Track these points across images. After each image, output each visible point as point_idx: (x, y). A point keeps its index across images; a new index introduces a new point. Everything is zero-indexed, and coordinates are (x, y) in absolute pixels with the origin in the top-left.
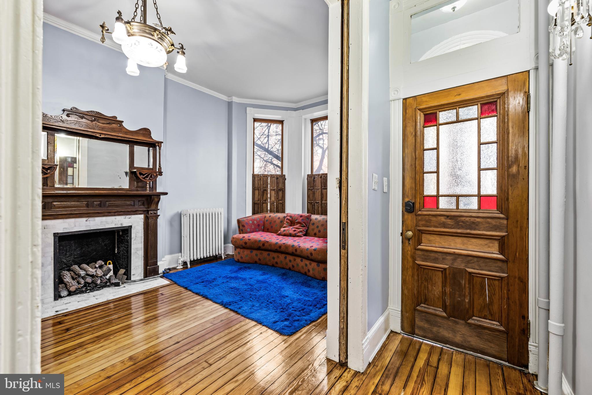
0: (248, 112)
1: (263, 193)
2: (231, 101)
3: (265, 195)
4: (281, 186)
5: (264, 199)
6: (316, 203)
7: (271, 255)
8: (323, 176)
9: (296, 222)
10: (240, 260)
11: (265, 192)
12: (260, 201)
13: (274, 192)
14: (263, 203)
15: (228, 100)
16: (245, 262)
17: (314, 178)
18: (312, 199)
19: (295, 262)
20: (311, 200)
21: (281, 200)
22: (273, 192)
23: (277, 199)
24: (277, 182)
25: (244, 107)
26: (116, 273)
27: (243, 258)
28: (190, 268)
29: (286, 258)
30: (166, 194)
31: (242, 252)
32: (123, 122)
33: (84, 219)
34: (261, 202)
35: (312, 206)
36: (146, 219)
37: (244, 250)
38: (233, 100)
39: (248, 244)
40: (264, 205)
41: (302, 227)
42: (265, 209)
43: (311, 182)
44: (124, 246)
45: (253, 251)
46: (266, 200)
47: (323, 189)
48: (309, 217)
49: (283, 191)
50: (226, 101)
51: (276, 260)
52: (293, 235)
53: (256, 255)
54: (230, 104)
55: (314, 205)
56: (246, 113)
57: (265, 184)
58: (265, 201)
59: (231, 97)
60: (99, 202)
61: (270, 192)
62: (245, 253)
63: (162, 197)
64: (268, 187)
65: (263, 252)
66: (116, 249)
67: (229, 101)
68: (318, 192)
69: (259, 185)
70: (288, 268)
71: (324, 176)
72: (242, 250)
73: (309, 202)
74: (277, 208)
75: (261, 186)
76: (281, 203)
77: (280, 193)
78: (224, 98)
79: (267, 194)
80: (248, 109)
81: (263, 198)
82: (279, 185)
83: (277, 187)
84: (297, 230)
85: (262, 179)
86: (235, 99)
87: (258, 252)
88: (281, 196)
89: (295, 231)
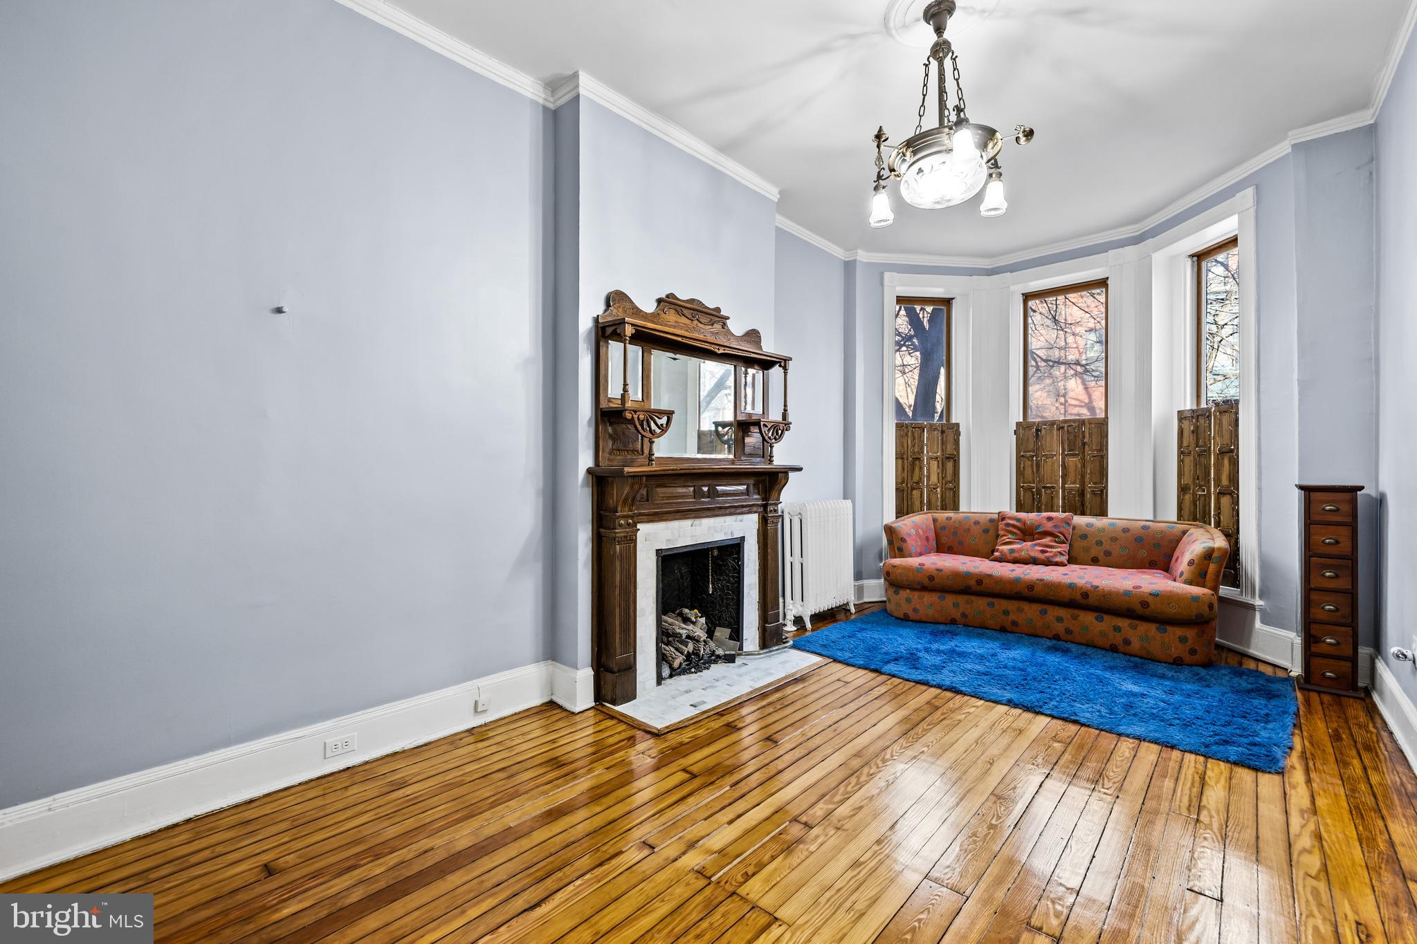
0: (886, 282)
1: (913, 465)
2: (853, 259)
3: (917, 470)
4: (950, 449)
5: (916, 478)
6: (1044, 487)
7: (997, 607)
8: (1066, 425)
9: (1038, 533)
10: (912, 615)
11: (917, 462)
12: (907, 484)
13: (936, 462)
14: (913, 489)
15: (843, 258)
16: (924, 619)
17: (1038, 430)
18: (1031, 480)
19: (1074, 622)
20: (1030, 483)
21: (950, 482)
22: (934, 464)
23: (943, 478)
24: (942, 439)
25: (879, 271)
26: (710, 634)
27: (920, 611)
28: (812, 630)
29: (1044, 612)
30: (800, 469)
31: (916, 597)
32: (728, 318)
33: (687, 523)
34: (909, 485)
35: (1030, 494)
36: (764, 521)
37: (922, 593)
38: (858, 258)
39: (937, 580)
40: (915, 492)
41: (1056, 542)
42: (917, 503)
43: (1028, 440)
44: (724, 580)
45: (946, 595)
46: (920, 481)
47: (1067, 455)
48: (1070, 519)
49: (955, 461)
50: (841, 259)
51: (1012, 617)
52: (1044, 561)
53: (956, 605)
54: (849, 267)
55: (1039, 493)
56: (882, 284)
57: (916, 445)
58: (918, 483)
59: (855, 251)
60: (745, 487)
61: (928, 463)
62: (925, 599)
63: (791, 475)
64: (923, 453)
65: (973, 598)
66: (711, 586)
67: (847, 260)
68: (1049, 463)
69: (903, 447)
70: (1051, 635)
71: (1068, 426)
72: (916, 594)
73: (1022, 487)
74: (943, 500)
75: (909, 451)
76: (950, 489)
77: (950, 465)
78: (839, 253)
79: (921, 468)
80: (887, 275)
81: (912, 477)
82: (946, 448)
83: (943, 451)
84: (1048, 550)
85: (910, 434)
86: (862, 256)
87: (961, 599)
88: (951, 471)
89: (1043, 552)
